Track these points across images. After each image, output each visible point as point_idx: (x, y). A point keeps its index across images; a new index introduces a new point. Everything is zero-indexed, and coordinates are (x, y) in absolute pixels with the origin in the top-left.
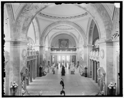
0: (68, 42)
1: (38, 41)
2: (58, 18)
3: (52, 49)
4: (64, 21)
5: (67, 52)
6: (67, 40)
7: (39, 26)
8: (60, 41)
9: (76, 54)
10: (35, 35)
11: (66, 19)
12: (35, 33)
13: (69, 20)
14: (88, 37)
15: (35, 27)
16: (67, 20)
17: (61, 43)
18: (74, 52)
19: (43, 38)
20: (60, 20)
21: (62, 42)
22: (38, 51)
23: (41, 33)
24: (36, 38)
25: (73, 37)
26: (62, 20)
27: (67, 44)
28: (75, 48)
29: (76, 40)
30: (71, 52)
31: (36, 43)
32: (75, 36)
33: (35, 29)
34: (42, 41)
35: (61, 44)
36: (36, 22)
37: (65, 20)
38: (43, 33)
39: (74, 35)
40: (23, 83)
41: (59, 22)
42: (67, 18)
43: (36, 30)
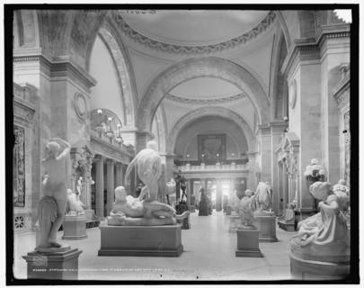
0: (224, 142)
1: (131, 118)
2: (184, 51)
3: (178, 163)
4: (203, 59)
5: (221, 167)
6: (222, 137)
7: (131, 71)
8: (202, 139)
9: (247, 172)
10: (123, 100)
11: (210, 51)
12: (123, 94)
13: (217, 54)
14: (272, 100)
15: (123, 77)
16: (211, 55)
17: (203, 144)
18: (240, 168)
19: (145, 110)
20: (192, 56)
21: (207, 142)
22: (130, 146)
23: (140, 97)
24: (125, 111)
25: (238, 122)
26: (198, 56)
27: (221, 148)
28: (244, 158)
29: (246, 133)
30: (233, 167)
31: (125, 124)
32: (243, 121)
33: (123, 81)
34: (142, 119)
35: (204, 148)
36: (123, 60)
37: (205, 55)
38: (145, 96)
39: (240, 117)
40: (79, 182)
41: (188, 63)
42: (212, 47)
43: (124, 87)
